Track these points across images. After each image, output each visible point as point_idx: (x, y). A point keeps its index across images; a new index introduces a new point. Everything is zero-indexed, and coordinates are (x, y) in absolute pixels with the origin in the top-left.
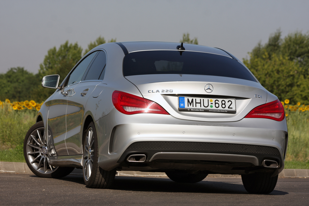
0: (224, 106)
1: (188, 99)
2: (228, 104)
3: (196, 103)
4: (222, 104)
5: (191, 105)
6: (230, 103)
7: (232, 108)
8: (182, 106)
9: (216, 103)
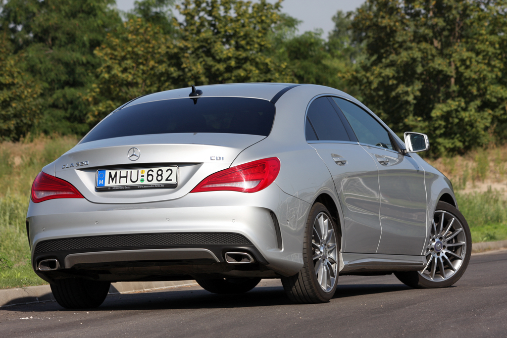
0: (159, 178)
3: (121, 177)
4: (158, 175)
5: (113, 181)
6: (170, 172)
7: (171, 180)
8: (101, 183)
9: (148, 175)
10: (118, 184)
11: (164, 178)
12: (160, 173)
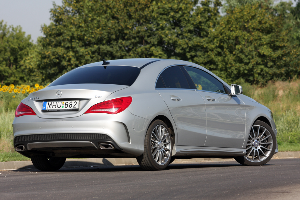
0: (71, 106)
1: (49, 103)
2: (73, 105)
3: (53, 105)
4: (70, 105)
7: (76, 107)
9: (66, 104)
10: (52, 109)
11: (73, 106)
12: (71, 103)
